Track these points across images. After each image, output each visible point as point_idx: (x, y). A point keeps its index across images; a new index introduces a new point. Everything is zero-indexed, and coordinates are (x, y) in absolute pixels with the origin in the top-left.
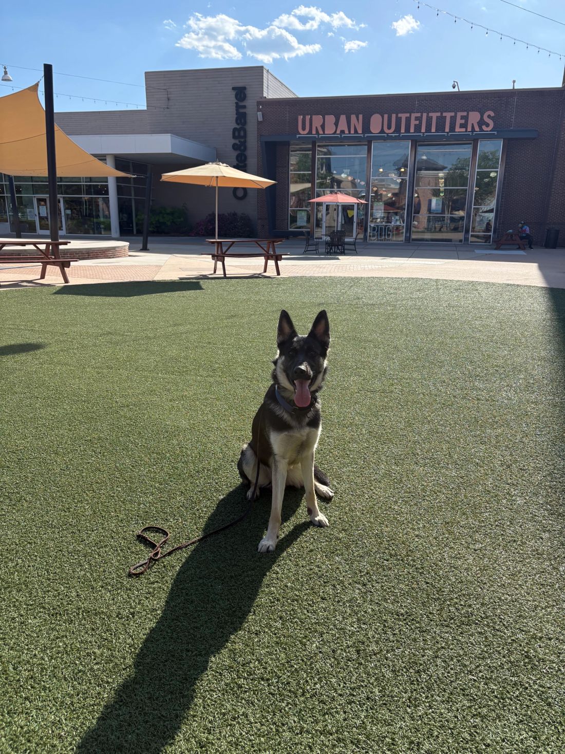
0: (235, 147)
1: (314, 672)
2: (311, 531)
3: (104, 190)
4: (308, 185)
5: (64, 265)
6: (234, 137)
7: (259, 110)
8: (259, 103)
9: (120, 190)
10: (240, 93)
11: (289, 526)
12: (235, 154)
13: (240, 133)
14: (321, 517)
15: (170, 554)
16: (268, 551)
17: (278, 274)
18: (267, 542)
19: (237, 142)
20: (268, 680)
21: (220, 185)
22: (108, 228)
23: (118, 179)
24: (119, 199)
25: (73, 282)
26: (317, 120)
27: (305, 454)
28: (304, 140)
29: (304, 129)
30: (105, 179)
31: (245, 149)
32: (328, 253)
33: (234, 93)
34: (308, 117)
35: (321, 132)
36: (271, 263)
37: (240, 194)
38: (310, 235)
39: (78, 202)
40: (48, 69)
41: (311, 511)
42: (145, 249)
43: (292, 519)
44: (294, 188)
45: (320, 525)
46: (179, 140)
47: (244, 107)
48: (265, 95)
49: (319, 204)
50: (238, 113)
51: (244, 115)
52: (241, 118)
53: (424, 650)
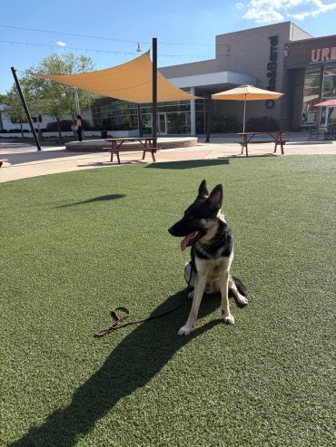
0: (268, 75)
1: (170, 428)
2: (219, 327)
3: (188, 108)
4: (317, 96)
5: (153, 151)
6: (268, 69)
7: (286, 49)
8: (286, 45)
9: (197, 108)
10: (274, 40)
11: (207, 320)
12: (268, 80)
13: (272, 67)
14: (230, 318)
15: (124, 326)
16: (184, 335)
17: (283, 153)
18: (185, 329)
19: (270, 72)
20: (138, 425)
21: (248, 99)
22: (190, 131)
23: (196, 101)
24: (196, 113)
25: (158, 161)
26: (325, 51)
27: (220, 273)
28: (315, 65)
29: (315, 58)
30: (189, 101)
31: (275, 76)
32: (325, 139)
33: (269, 41)
34: (319, 50)
35: (327, 59)
36: (279, 146)
37: (270, 104)
38: (315, 128)
39: (175, 115)
40: (155, 41)
41: (224, 312)
42: (207, 141)
43: (211, 315)
44: (306, 99)
45: (228, 323)
46: (233, 74)
47: (276, 49)
48: (290, 39)
49: (324, 108)
50: (272, 53)
51: (276, 54)
52: (274, 56)
53: (258, 432)
